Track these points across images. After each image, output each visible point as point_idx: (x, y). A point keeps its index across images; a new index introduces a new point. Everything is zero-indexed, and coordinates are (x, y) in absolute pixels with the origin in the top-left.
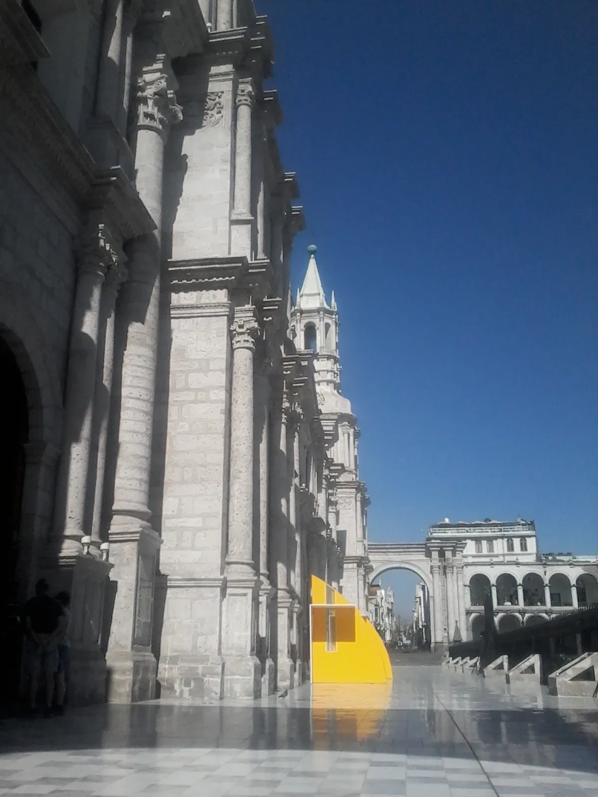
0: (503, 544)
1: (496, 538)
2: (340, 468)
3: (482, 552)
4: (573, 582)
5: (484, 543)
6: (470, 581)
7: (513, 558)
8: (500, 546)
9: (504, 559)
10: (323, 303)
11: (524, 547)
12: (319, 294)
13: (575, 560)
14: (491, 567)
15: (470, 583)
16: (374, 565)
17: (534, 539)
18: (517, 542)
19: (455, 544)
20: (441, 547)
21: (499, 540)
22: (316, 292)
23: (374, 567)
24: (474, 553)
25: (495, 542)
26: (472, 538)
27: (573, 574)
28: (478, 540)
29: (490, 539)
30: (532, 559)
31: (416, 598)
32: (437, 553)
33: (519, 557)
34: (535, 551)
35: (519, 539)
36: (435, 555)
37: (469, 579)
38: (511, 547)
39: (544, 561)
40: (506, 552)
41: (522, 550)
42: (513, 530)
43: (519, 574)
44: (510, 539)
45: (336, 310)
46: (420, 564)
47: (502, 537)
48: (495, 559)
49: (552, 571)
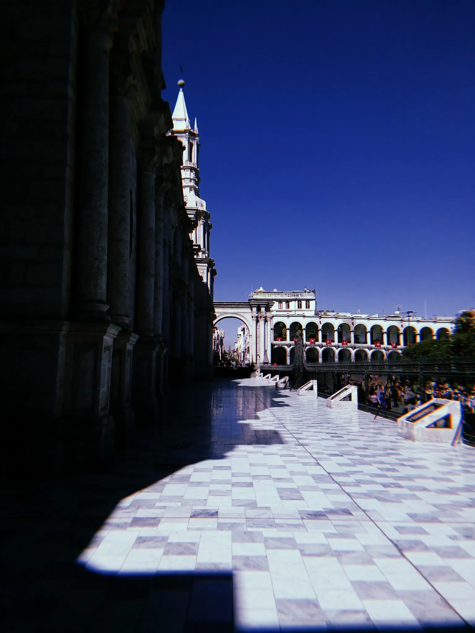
0: (295, 304)
1: (292, 300)
2: (197, 247)
3: (282, 308)
4: (336, 328)
5: (284, 303)
6: (274, 326)
7: (301, 313)
8: (293, 305)
9: (295, 313)
10: (188, 126)
11: (308, 306)
12: (186, 120)
13: (338, 315)
14: (288, 318)
15: (274, 327)
16: (217, 315)
17: (314, 302)
18: (304, 303)
19: (267, 303)
20: (259, 305)
21: (293, 302)
22: (184, 117)
23: (217, 316)
24: (277, 309)
25: (290, 303)
26: (276, 300)
27: (336, 323)
28: (280, 301)
29: (288, 301)
30: (312, 313)
31: (238, 335)
32: (256, 308)
33: (305, 312)
34: (314, 309)
35: (305, 301)
36: (255, 309)
37: (273, 325)
38: (300, 306)
39: (320, 315)
40: (297, 309)
41: (306, 308)
42: (302, 295)
43: (304, 323)
44: (300, 301)
45: (198, 133)
46: (245, 315)
47: (295, 300)
48: (290, 313)
49: (324, 321)
